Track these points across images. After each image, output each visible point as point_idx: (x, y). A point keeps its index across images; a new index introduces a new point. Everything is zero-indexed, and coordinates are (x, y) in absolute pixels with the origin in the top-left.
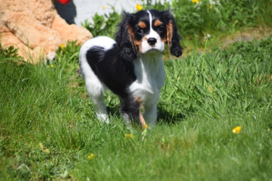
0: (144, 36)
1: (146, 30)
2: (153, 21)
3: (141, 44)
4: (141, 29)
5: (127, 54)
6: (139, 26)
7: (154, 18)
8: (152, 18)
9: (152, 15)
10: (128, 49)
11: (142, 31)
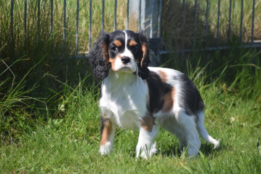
0: (118, 54)
1: (121, 49)
2: (129, 41)
3: (114, 62)
4: (116, 47)
5: (100, 72)
6: (114, 44)
7: (129, 38)
8: (128, 37)
9: (128, 35)
10: (101, 67)
11: (116, 49)
